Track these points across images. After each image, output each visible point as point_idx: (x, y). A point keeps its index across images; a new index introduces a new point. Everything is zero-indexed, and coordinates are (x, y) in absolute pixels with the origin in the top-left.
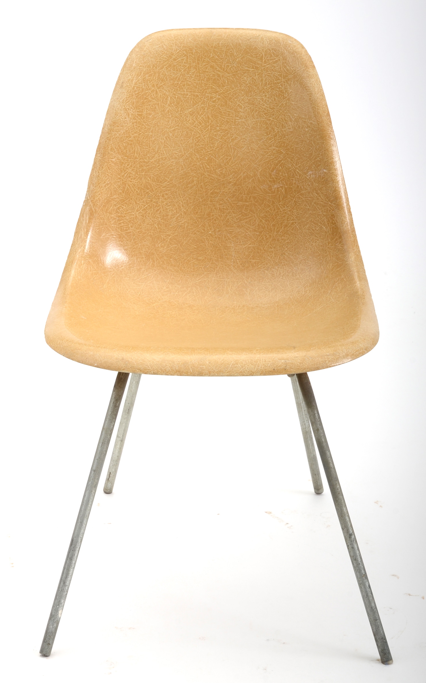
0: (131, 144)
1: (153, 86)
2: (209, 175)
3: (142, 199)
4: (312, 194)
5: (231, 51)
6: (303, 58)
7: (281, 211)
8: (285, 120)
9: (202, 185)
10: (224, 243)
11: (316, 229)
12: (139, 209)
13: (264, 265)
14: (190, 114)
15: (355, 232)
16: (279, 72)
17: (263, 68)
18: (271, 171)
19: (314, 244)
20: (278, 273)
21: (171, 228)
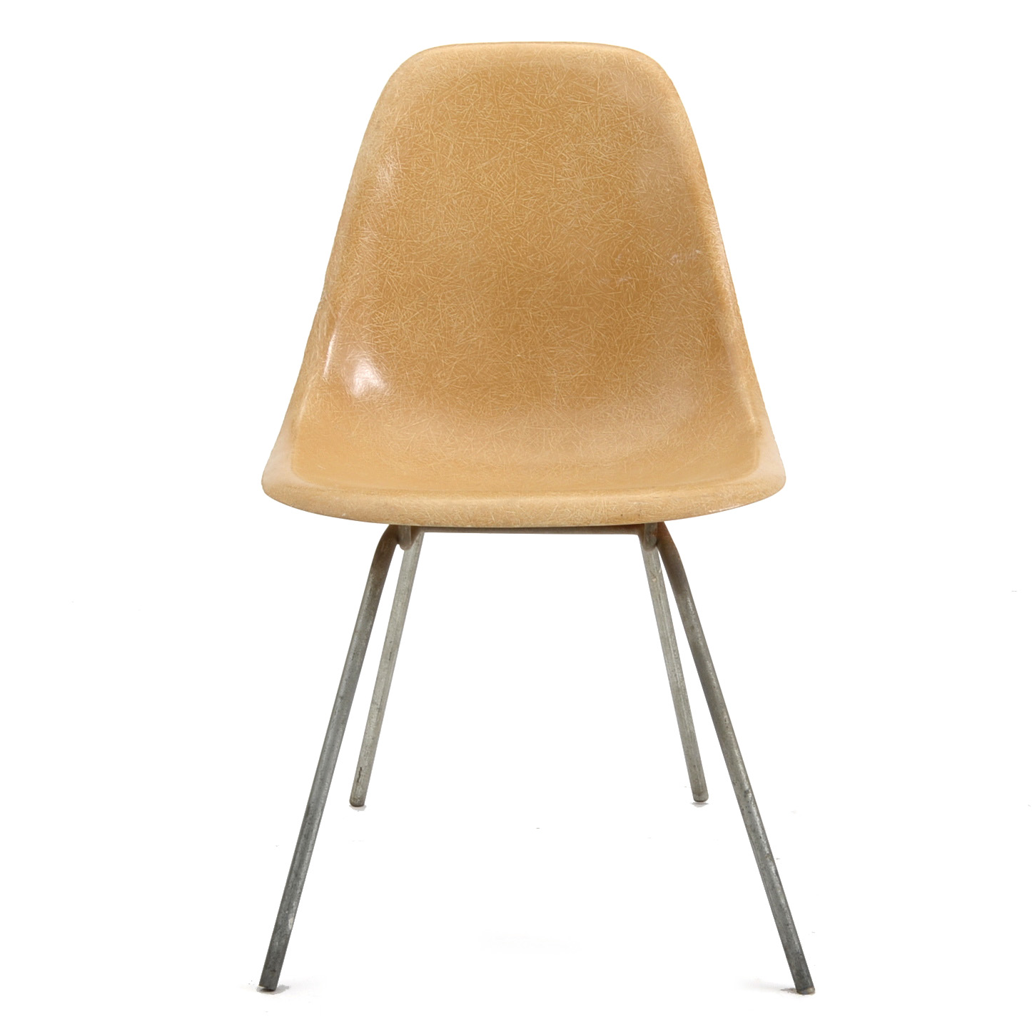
0: (392, 216)
1: (427, 127)
2: (515, 265)
3: (410, 302)
4: (679, 289)
5: (547, 75)
6: (660, 83)
7: (630, 319)
8: (634, 177)
9: (505, 280)
10: (541, 372)
11: (686, 344)
12: (406, 317)
13: (605, 404)
14: (485, 170)
15: (747, 346)
16: (624, 105)
17: (597, 99)
18: (614, 257)
19: (683, 368)
20: (627, 417)
21: (457, 348)
